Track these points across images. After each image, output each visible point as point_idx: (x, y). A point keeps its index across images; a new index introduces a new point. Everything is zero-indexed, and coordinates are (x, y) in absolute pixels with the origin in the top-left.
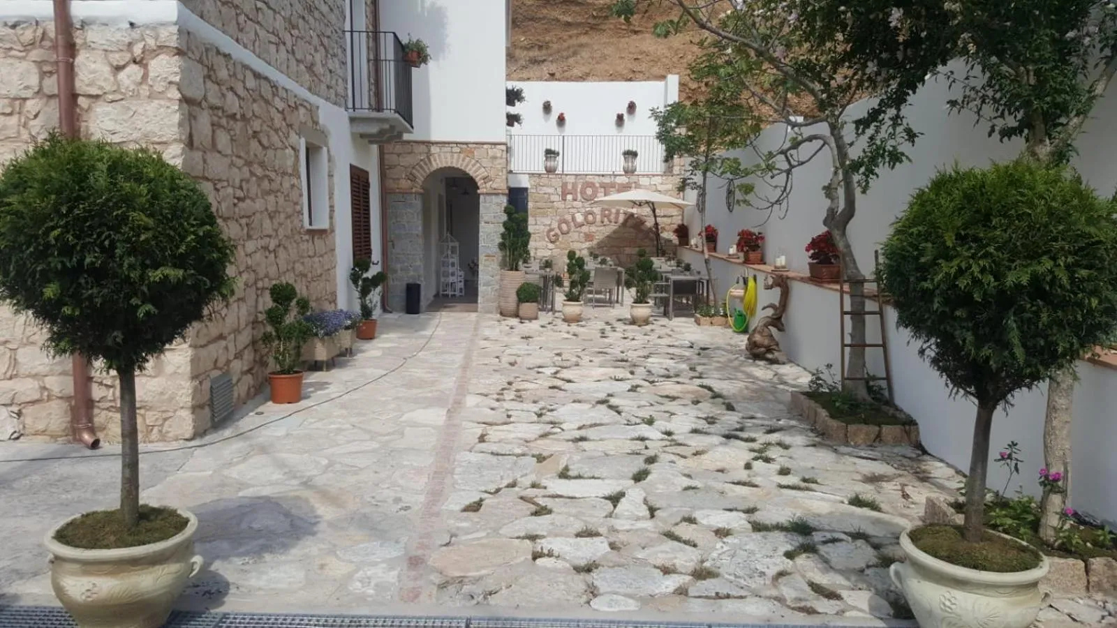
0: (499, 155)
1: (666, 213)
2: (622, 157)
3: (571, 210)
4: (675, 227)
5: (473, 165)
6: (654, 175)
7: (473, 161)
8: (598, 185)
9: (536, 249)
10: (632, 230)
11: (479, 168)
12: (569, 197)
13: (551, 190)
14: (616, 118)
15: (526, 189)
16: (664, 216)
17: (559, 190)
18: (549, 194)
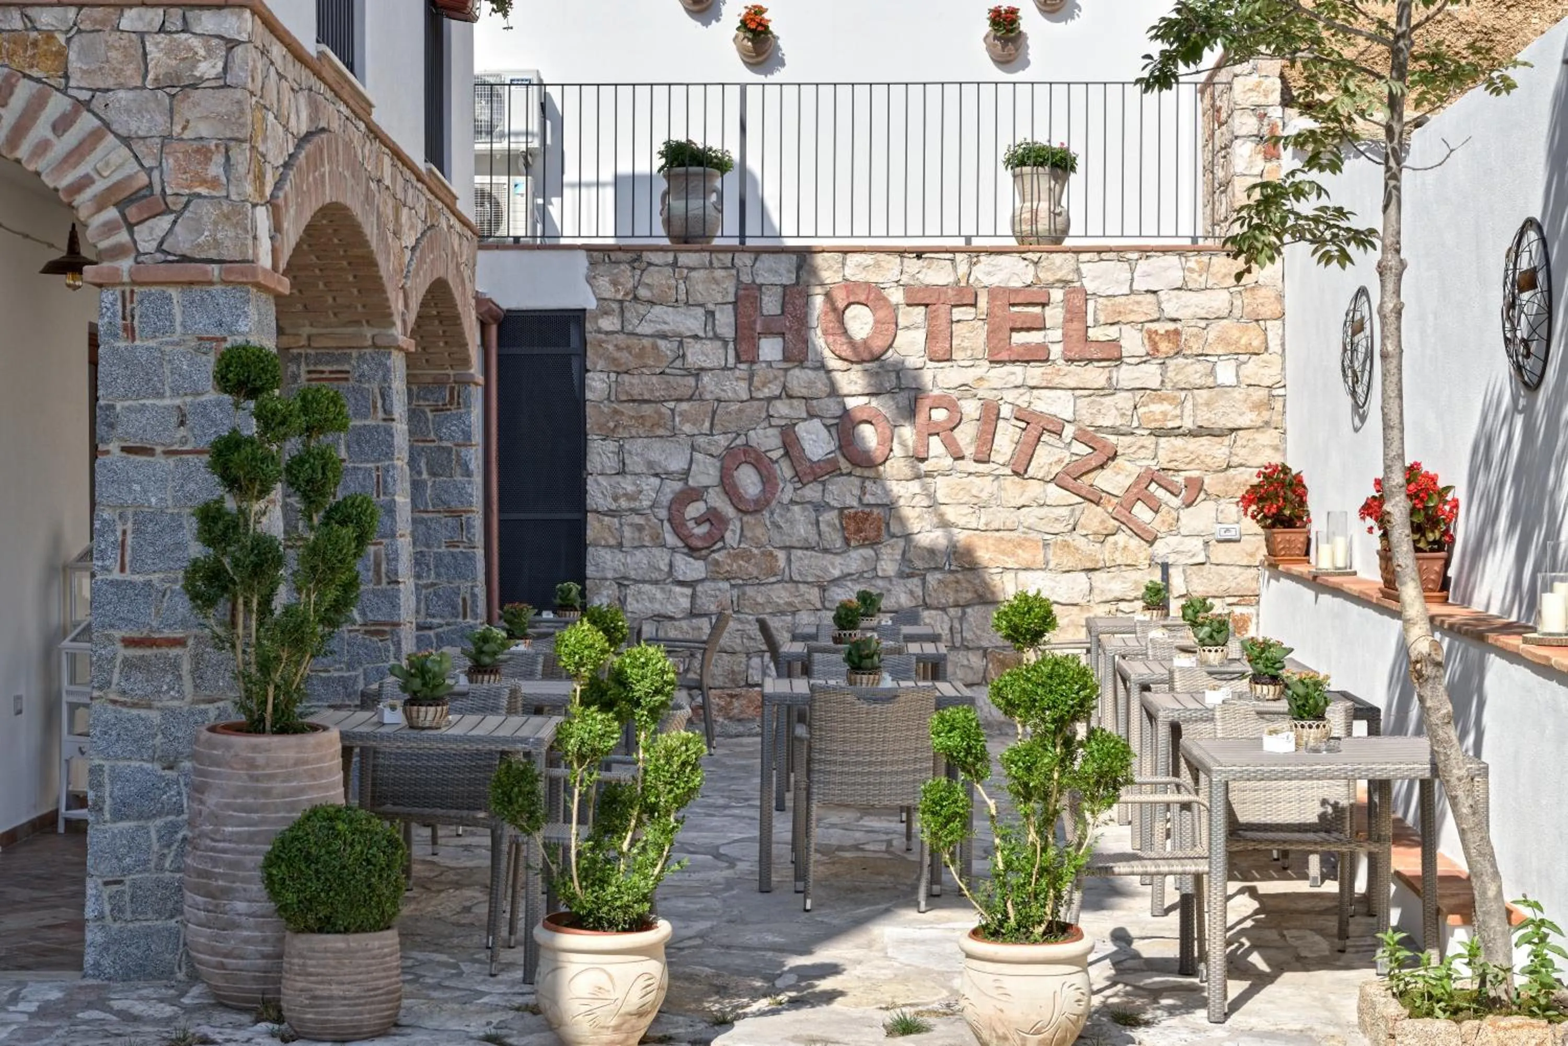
0: (208, 69)
1: (1205, 418)
2: (1006, 176)
3: (782, 408)
4: (1249, 477)
5: (61, 125)
6: (1145, 252)
7: (57, 105)
8: (896, 296)
9: (622, 582)
10: (1054, 493)
11: (94, 138)
12: (770, 349)
13: (692, 322)
14: (985, 27)
15: (578, 316)
16: (1198, 432)
17: (725, 321)
18: (681, 340)
